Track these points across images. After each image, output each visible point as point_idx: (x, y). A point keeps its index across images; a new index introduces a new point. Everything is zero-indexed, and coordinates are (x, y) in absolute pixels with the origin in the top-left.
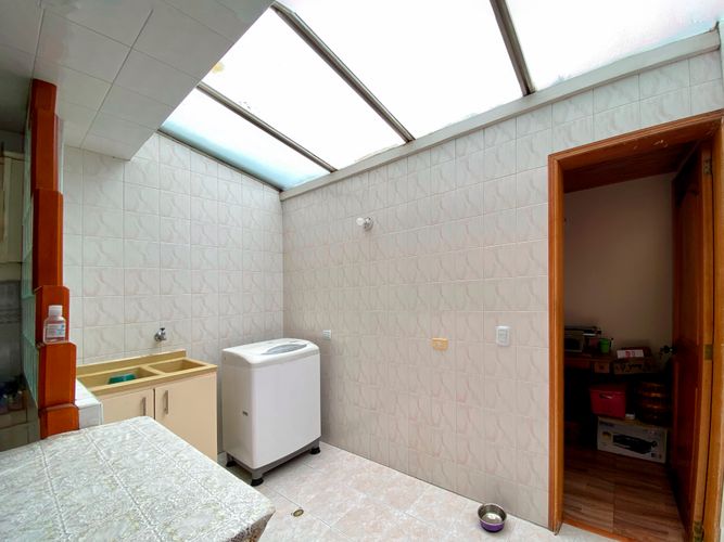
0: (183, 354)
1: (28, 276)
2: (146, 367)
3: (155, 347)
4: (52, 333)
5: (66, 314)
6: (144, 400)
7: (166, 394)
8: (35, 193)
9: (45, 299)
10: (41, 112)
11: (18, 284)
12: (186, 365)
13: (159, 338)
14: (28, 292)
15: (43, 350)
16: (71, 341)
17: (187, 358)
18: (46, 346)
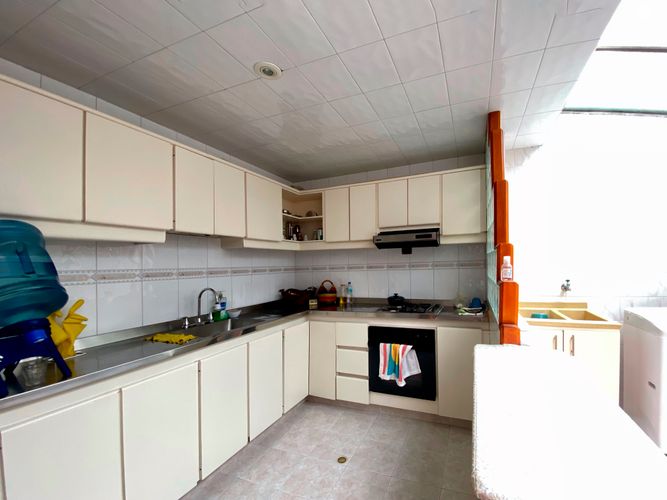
0: (585, 305)
1: (491, 239)
2: (555, 311)
3: (562, 295)
4: (506, 274)
5: (512, 263)
6: (555, 338)
7: (573, 338)
8: (494, 185)
9: (501, 251)
10: (494, 132)
11: (484, 245)
12: (588, 316)
13: (565, 288)
14: (491, 249)
15: (501, 285)
16: (515, 280)
17: (588, 310)
18: (503, 283)
